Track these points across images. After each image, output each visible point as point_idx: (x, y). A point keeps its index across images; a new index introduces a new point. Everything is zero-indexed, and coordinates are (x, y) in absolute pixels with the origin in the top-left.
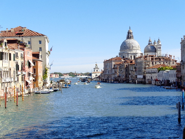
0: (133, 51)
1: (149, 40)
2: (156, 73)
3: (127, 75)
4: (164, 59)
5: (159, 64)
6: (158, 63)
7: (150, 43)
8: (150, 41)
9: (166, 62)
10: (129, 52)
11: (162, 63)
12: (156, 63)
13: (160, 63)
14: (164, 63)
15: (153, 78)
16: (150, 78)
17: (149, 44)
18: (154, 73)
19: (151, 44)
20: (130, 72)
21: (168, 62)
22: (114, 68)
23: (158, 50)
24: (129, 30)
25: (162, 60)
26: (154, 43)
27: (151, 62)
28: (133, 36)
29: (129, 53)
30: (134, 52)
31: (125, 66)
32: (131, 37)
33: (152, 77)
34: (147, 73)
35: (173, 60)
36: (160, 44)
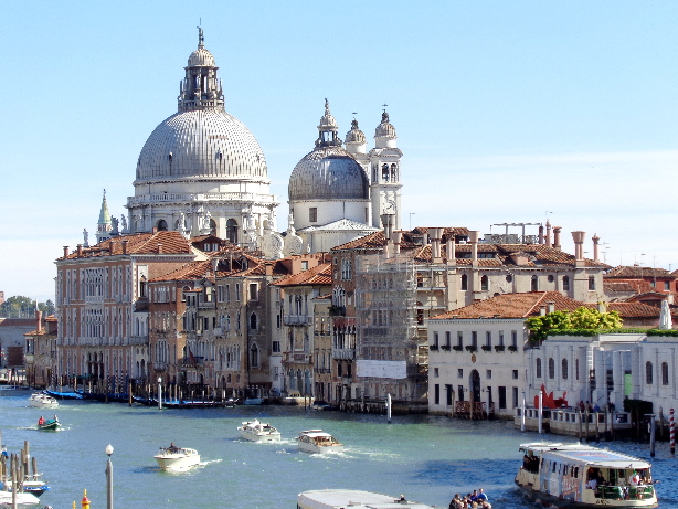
0: (225, 188)
1: (324, 120)
2: (513, 348)
3: (255, 351)
4: (533, 253)
5: (508, 287)
6: (498, 283)
7: (328, 137)
8: (325, 127)
9: (551, 279)
10: (201, 198)
11: (524, 283)
12: (485, 280)
13: (509, 279)
14: (534, 282)
15: (484, 382)
16: (466, 382)
17: (322, 145)
18: (500, 348)
19: (335, 143)
20: (281, 335)
21: (560, 278)
22: (143, 306)
23: (382, 182)
24: (195, 49)
25: (522, 261)
26: (351, 138)
27: (459, 278)
28: (219, 94)
29: (201, 203)
30: (229, 192)
31: (247, 297)
32: (207, 96)
33: (483, 376)
34: (435, 348)
35: (589, 263)
36: (392, 144)
